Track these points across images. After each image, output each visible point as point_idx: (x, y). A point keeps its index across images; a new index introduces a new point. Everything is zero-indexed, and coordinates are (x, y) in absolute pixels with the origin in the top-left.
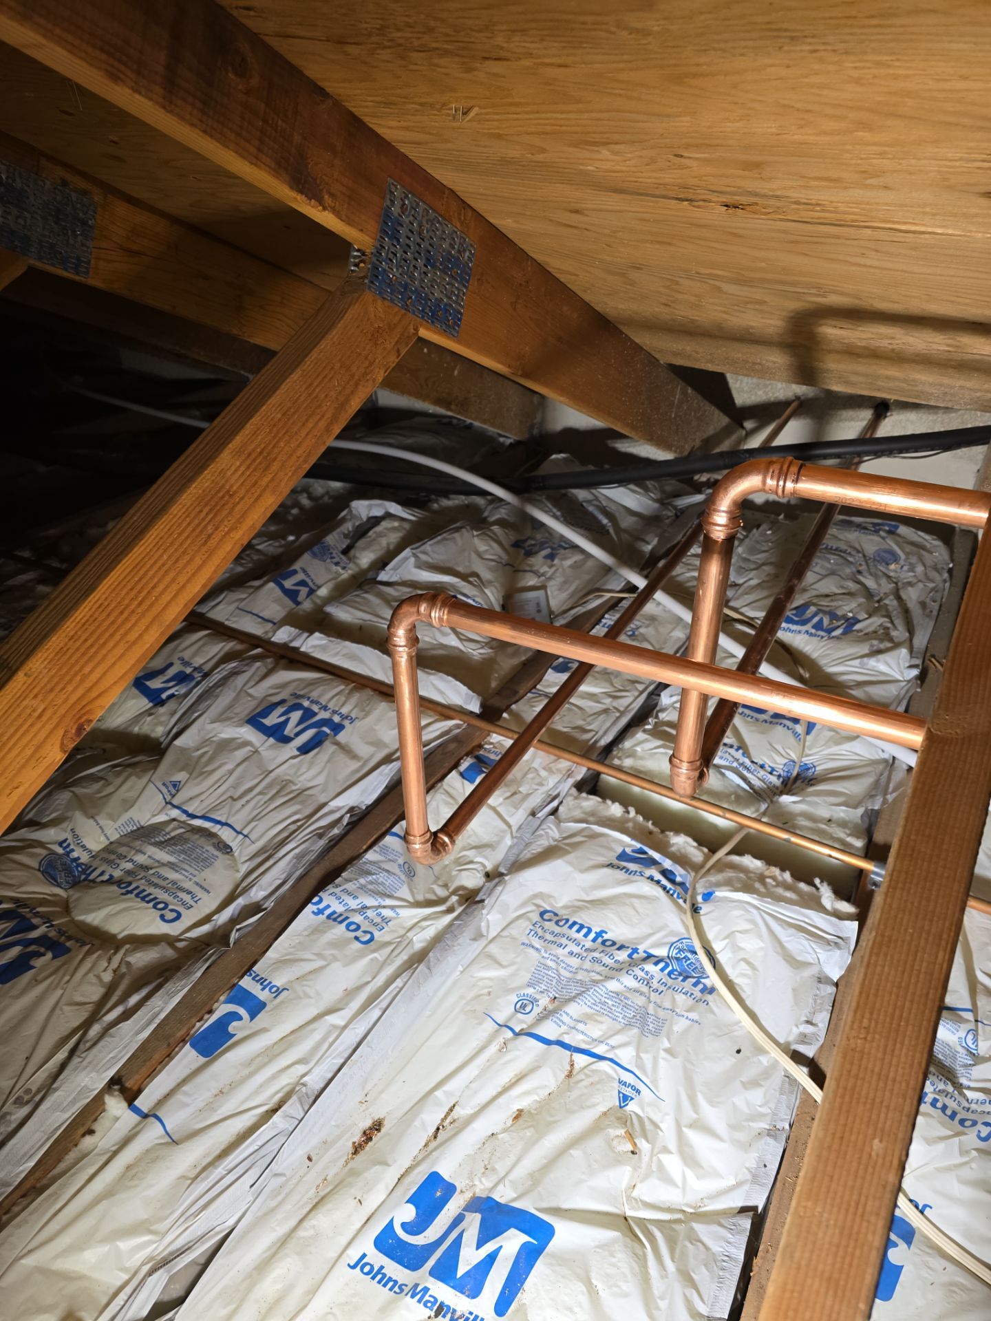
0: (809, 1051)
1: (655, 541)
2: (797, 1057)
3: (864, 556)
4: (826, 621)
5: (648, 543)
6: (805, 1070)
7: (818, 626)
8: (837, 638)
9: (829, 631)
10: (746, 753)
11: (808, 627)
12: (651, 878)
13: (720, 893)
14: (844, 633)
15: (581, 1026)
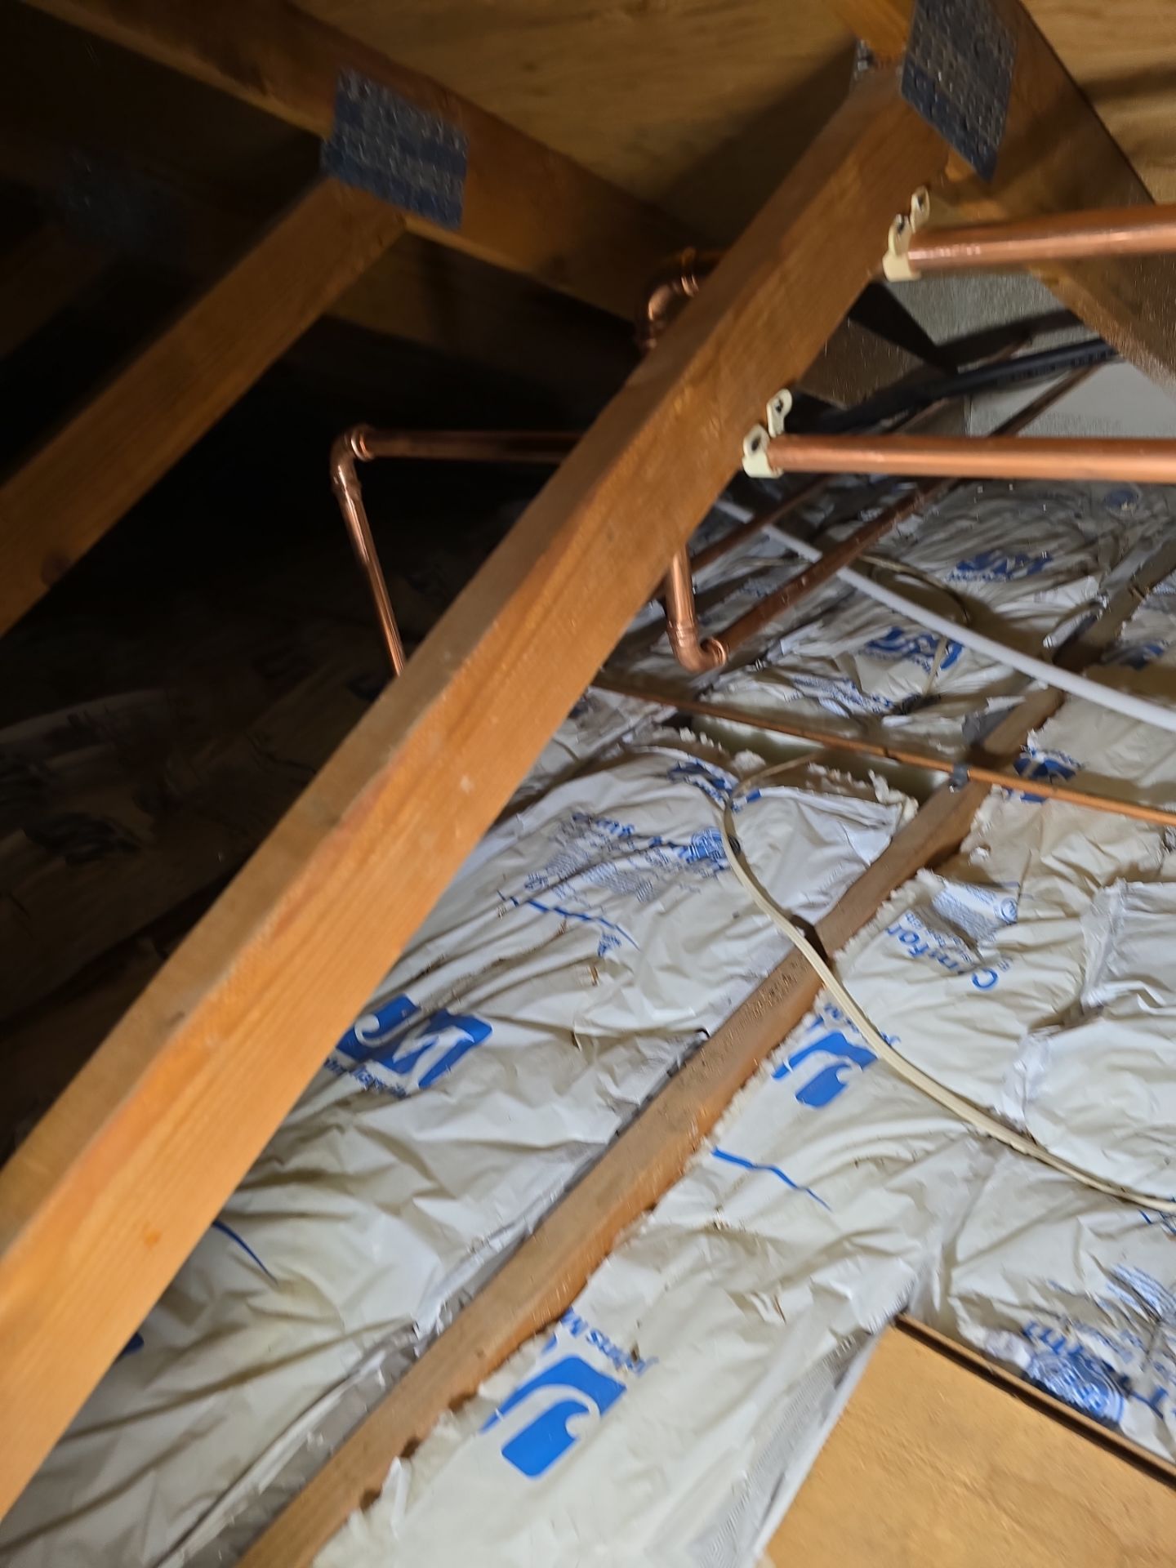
0: (812, 917)
1: (831, 508)
2: (796, 921)
3: (1090, 501)
4: (1011, 564)
5: (820, 510)
6: (802, 932)
7: (1001, 569)
8: (1020, 579)
9: (1009, 575)
10: (857, 684)
11: (988, 572)
12: (696, 784)
13: (763, 792)
14: (1030, 573)
15: (582, 897)
